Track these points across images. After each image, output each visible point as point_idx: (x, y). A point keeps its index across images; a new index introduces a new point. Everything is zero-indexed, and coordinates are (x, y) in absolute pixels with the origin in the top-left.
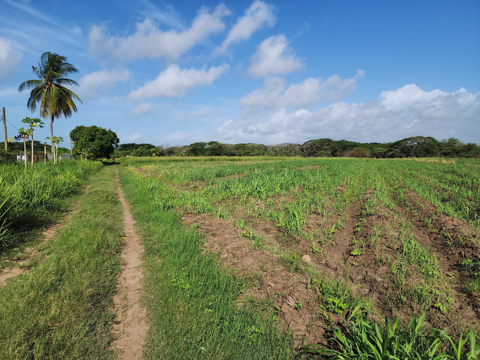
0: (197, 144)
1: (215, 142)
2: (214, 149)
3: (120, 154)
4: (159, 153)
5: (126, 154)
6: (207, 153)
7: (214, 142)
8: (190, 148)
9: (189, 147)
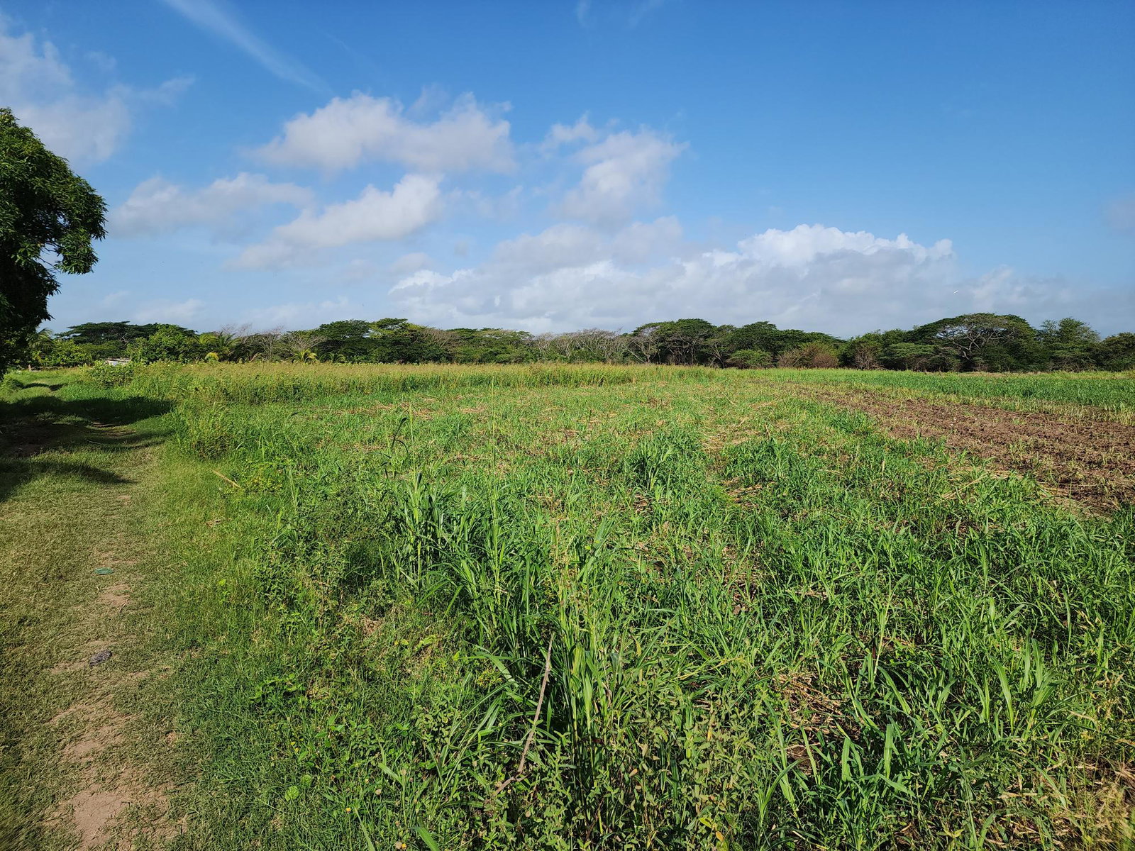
0: (341, 327)
1: (395, 322)
2: (396, 343)
3: (80, 354)
4: (231, 350)
5: (99, 355)
6: (375, 353)
7: (394, 320)
8: (323, 339)
9: (314, 333)
